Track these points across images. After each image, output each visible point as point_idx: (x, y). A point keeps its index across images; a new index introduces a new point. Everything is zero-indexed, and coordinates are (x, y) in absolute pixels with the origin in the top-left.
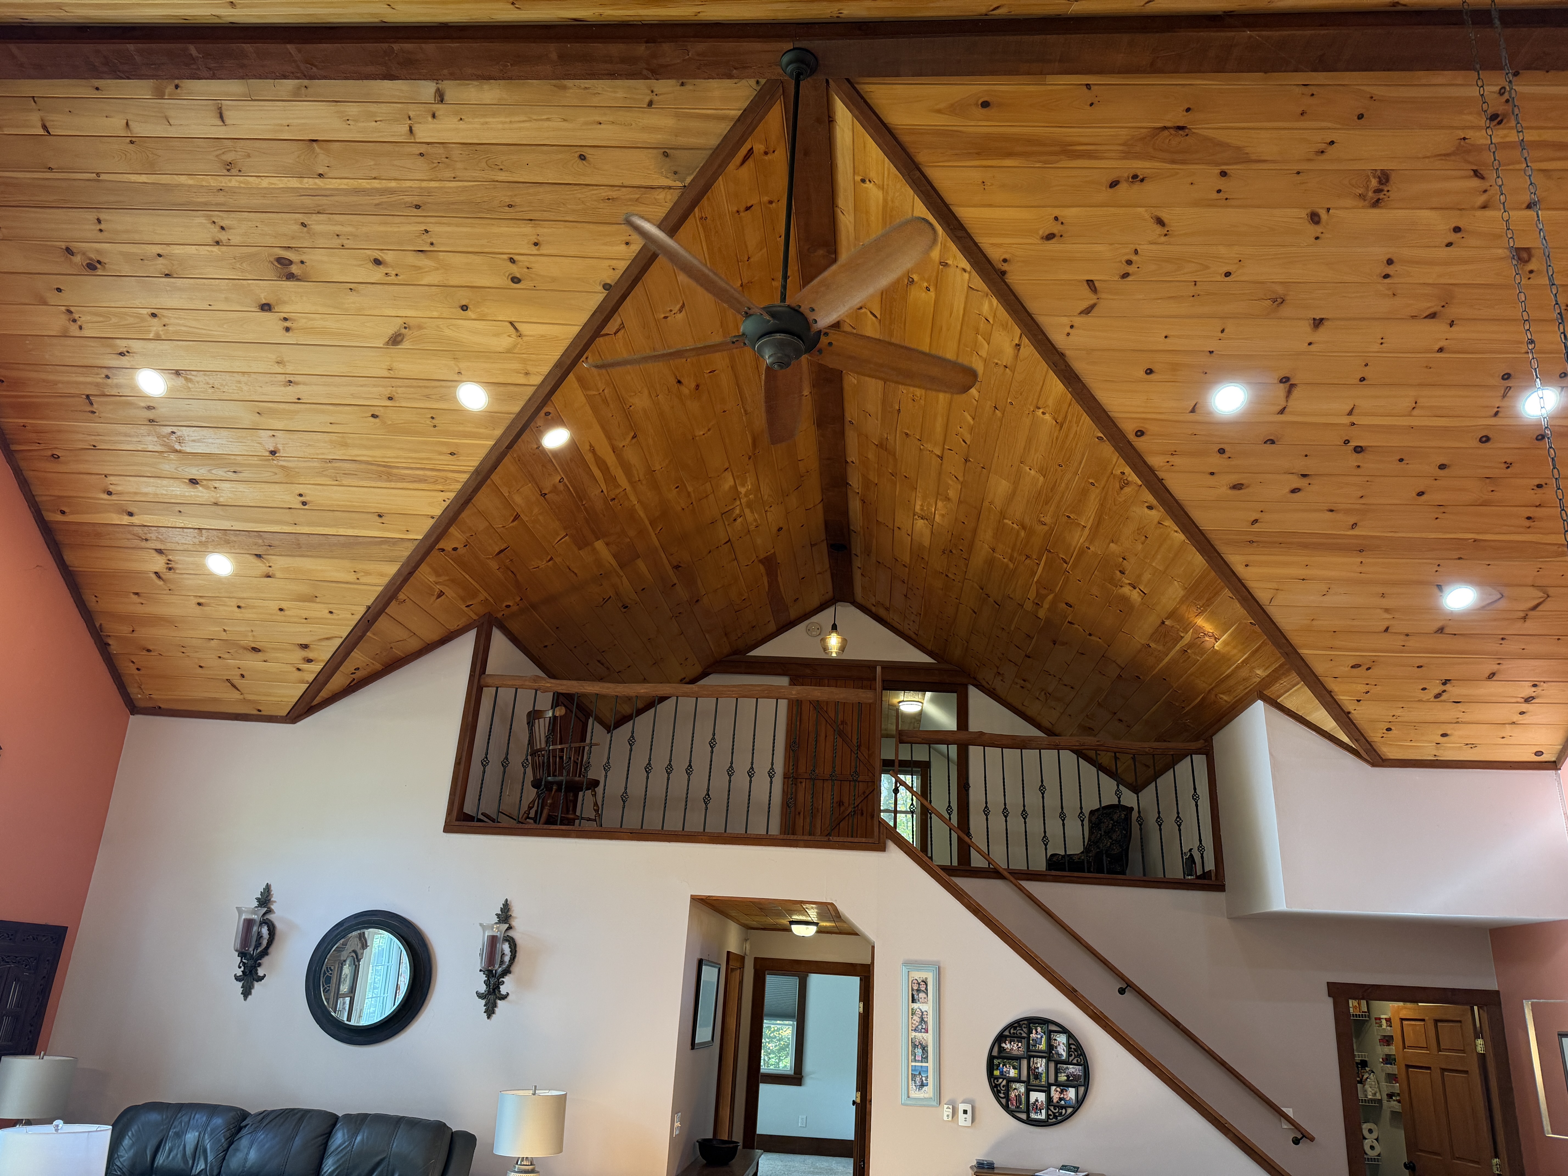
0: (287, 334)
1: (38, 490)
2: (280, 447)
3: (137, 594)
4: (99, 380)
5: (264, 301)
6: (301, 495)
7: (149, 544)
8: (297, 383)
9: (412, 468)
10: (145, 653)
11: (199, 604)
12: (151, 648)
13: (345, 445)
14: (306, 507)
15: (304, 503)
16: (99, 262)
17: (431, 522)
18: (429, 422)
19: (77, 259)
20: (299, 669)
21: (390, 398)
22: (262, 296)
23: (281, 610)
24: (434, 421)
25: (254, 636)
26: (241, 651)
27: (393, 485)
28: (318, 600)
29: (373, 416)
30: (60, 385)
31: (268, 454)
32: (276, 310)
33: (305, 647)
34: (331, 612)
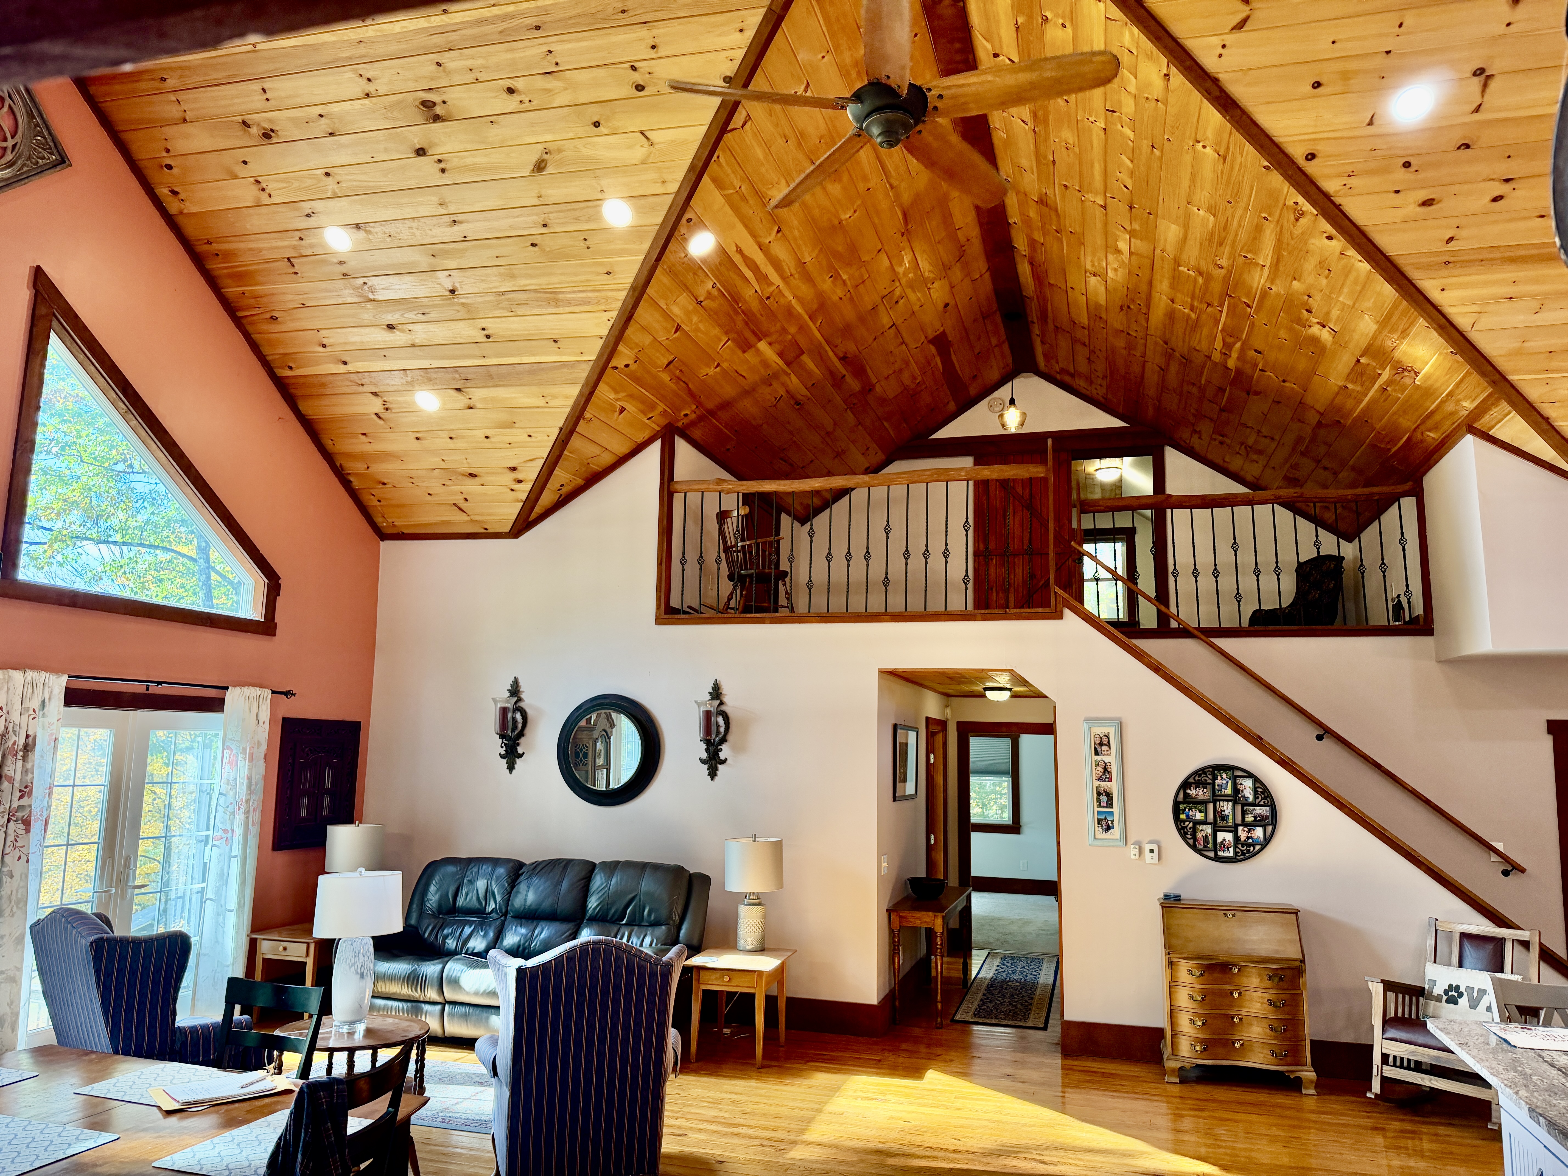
0: (444, 175)
1: (266, 351)
2: (457, 285)
3: (364, 434)
4: (295, 243)
5: (418, 146)
6: (483, 329)
7: (367, 388)
8: (461, 222)
9: (575, 292)
10: (381, 486)
11: (417, 439)
12: (385, 481)
13: (513, 276)
14: (490, 340)
15: (488, 337)
16: (272, 130)
17: (601, 342)
18: (582, 244)
19: (254, 130)
20: (512, 490)
21: (545, 226)
22: (416, 141)
23: (487, 437)
24: (587, 242)
25: (468, 463)
26: (460, 477)
27: (561, 310)
28: (516, 425)
29: (533, 245)
30: (264, 252)
31: (448, 293)
32: (430, 153)
33: (514, 469)
34: (530, 436)
